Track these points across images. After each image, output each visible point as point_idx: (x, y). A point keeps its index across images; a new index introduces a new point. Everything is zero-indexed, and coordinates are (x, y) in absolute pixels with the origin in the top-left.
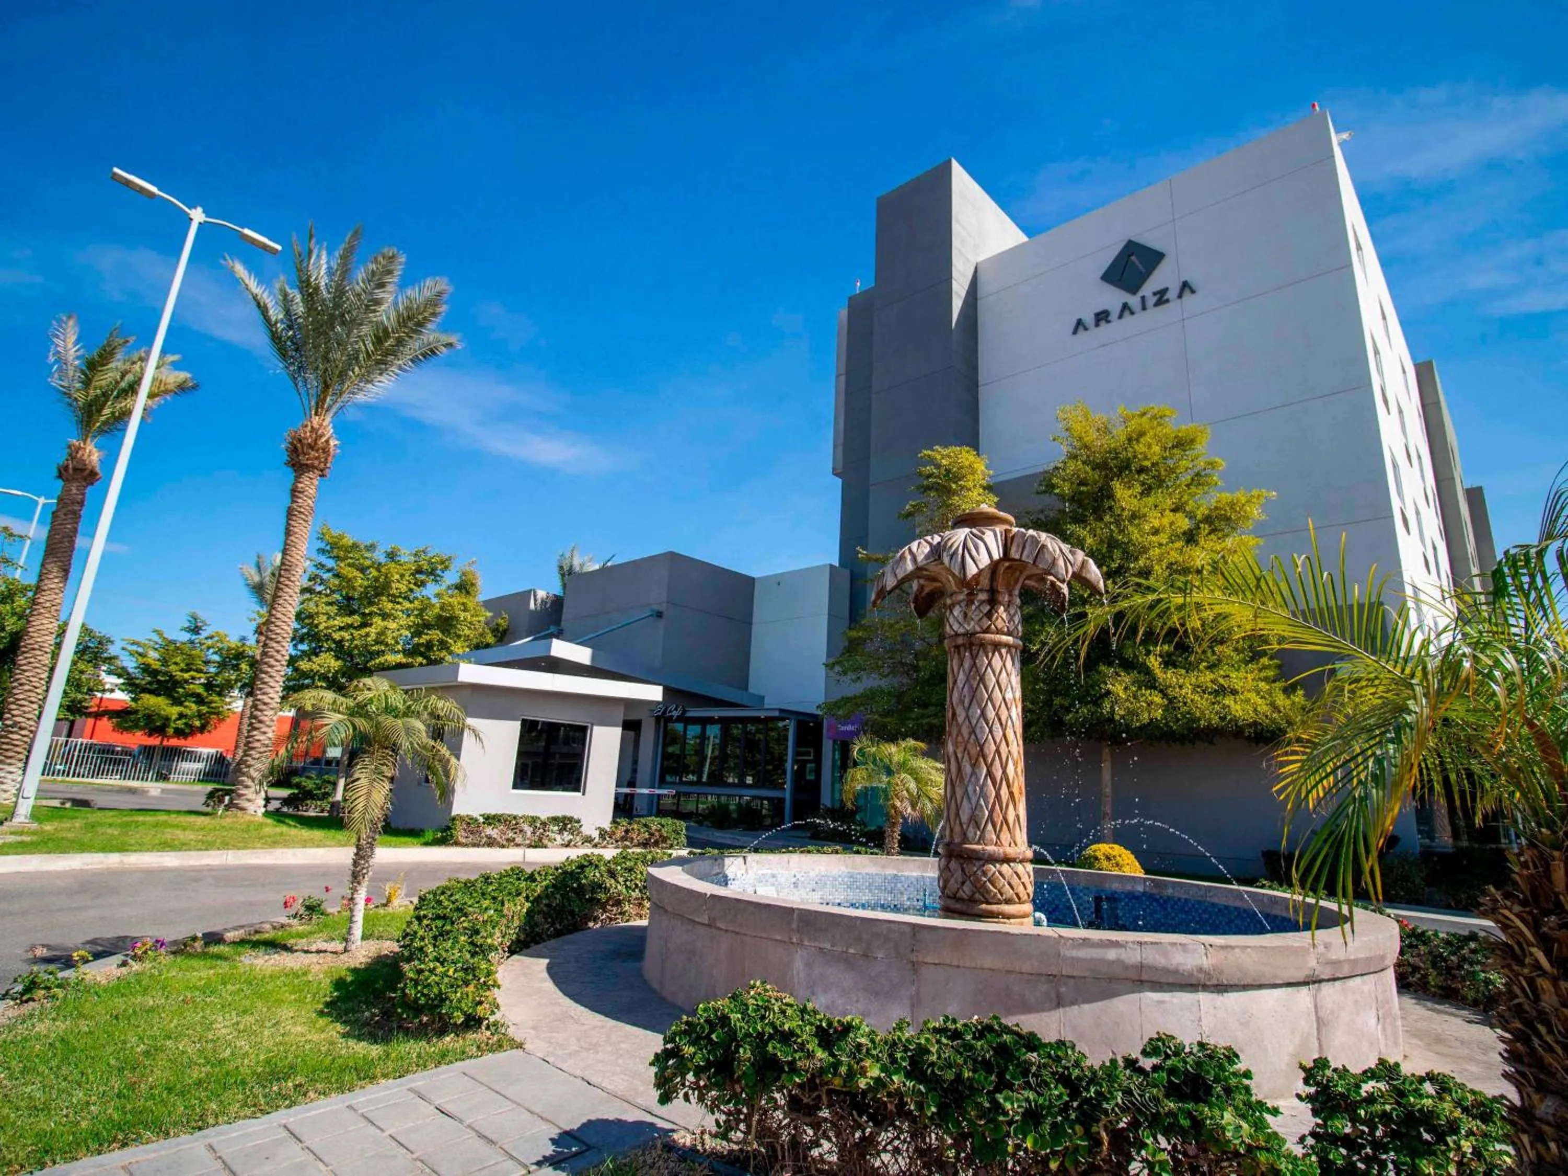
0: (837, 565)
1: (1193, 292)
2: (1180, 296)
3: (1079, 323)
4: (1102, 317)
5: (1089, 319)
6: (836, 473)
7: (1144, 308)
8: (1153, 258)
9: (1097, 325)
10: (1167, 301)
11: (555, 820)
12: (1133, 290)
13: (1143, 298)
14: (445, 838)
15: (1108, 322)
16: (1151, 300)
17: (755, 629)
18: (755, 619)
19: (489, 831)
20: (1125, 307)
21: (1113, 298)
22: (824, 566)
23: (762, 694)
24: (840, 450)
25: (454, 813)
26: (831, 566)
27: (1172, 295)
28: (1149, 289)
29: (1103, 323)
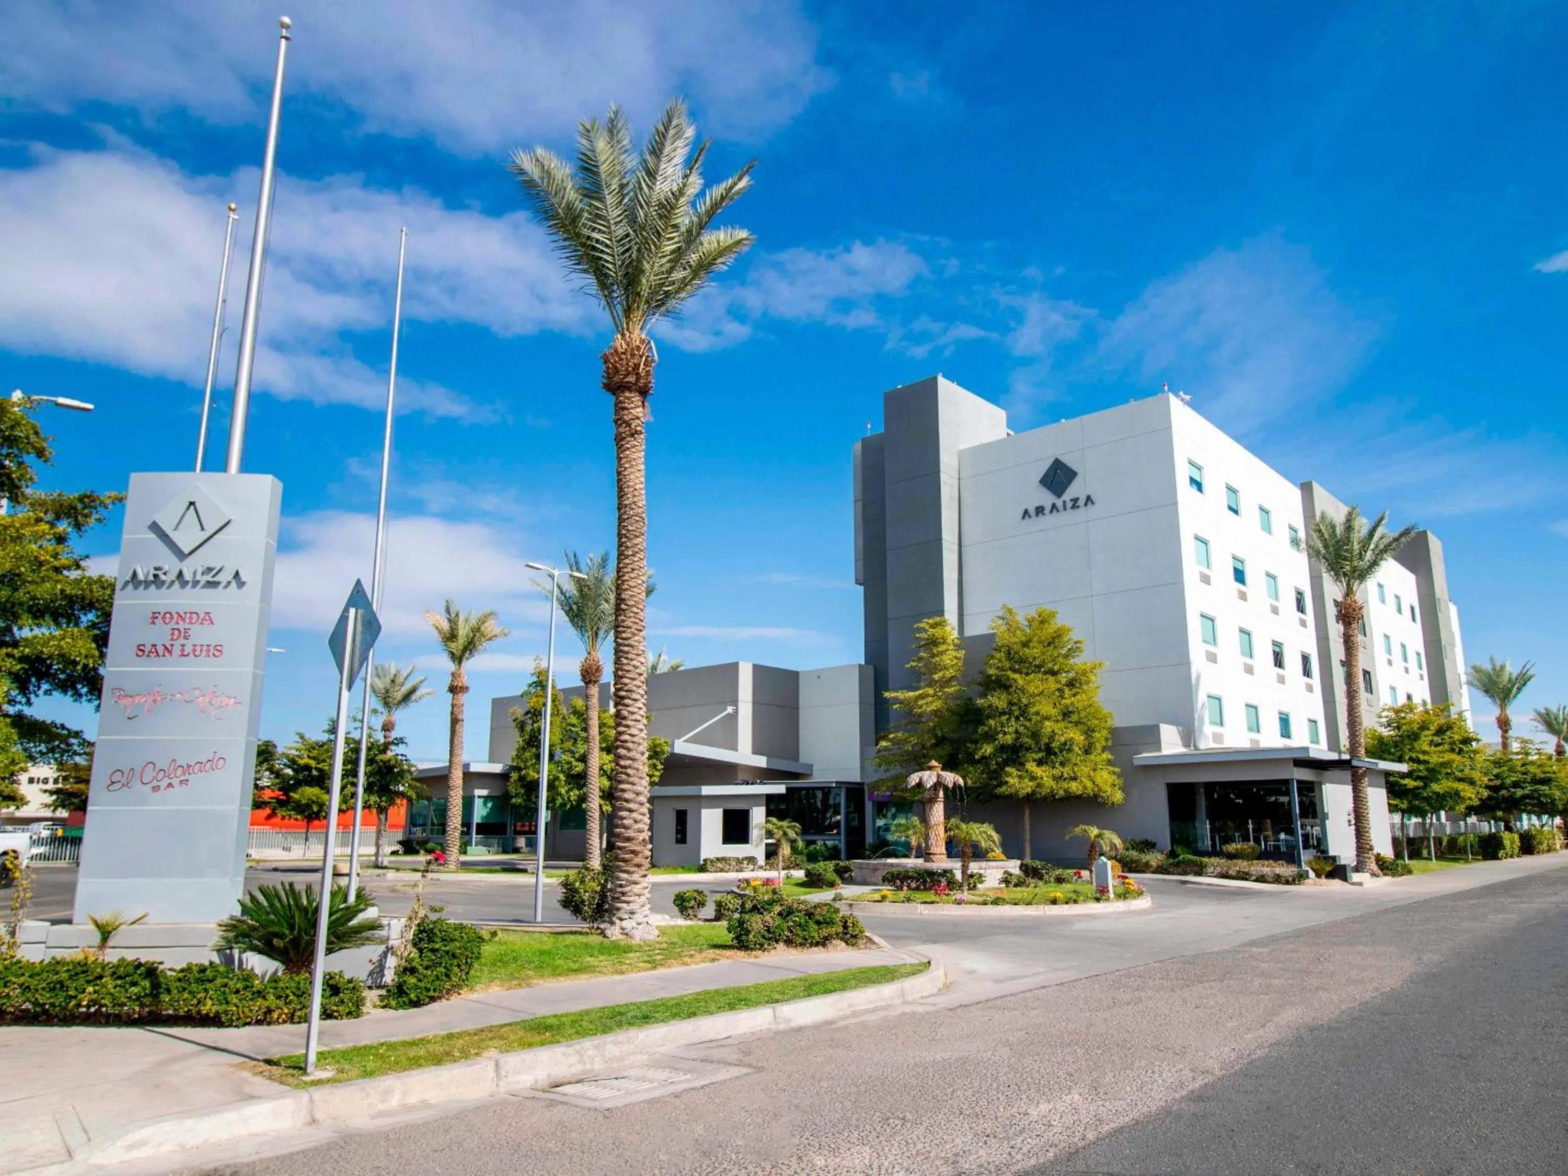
0: (863, 663)
1: (1093, 503)
2: (1086, 504)
3: (1026, 512)
4: (1040, 510)
5: (1032, 511)
6: (858, 582)
7: (1065, 509)
8: (1071, 475)
9: (1037, 515)
10: (1078, 507)
11: (747, 858)
12: (1059, 495)
13: (1064, 502)
14: (702, 869)
15: (1044, 514)
16: (1069, 504)
17: (801, 712)
18: (801, 706)
19: (719, 865)
20: (1054, 506)
21: (1046, 498)
22: (852, 666)
23: (810, 762)
24: (861, 563)
25: (703, 857)
26: (860, 666)
27: (1081, 503)
28: (1068, 495)
29: (1040, 515)
